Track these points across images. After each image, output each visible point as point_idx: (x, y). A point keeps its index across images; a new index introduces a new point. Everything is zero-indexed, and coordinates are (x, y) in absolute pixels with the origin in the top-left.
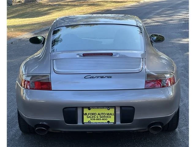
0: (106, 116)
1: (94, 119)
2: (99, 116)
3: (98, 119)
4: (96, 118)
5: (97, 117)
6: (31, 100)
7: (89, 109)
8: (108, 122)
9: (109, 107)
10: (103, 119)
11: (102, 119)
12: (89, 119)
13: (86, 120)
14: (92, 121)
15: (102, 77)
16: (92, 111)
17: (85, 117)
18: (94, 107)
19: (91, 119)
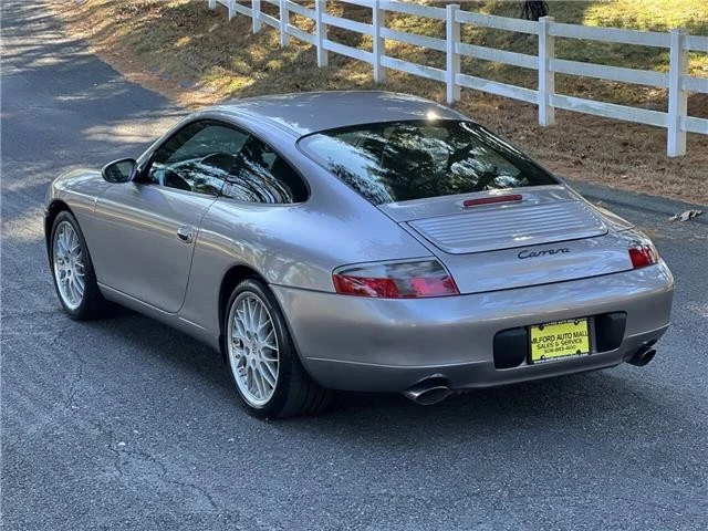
0: (573, 339)
1: (552, 351)
2: (559, 341)
3: (557, 350)
4: (555, 347)
5: (557, 343)
6: (401, 323)
7: (541, 328)
8: (579, 352)
9: (577, 320)
10: (568, 348)
11: (565, 347)
12: (542, 352)
13: (536, 354)
14: (547, 355)
15: (551, 252)
16: (548, 331)
17: (534, 346)
18: (549, 323)
19: (546, 351)
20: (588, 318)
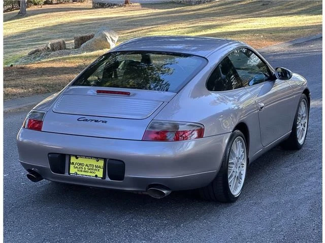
0: (94, 168)
1: (82, 171)
2: (86, 167)
3: (86, 172)
5: (85, 169)
7: (77, 158)
8: (96, 176)
9: (98, 159)
10: (90, 172)
11: (89, 171)
12: (76, 170)
13: (73, 170)
14: (78, 173)
16: (80, 160)
17: (72, 166)
18: (81, 156)
19: (78, 171)
20: (105, 160)
